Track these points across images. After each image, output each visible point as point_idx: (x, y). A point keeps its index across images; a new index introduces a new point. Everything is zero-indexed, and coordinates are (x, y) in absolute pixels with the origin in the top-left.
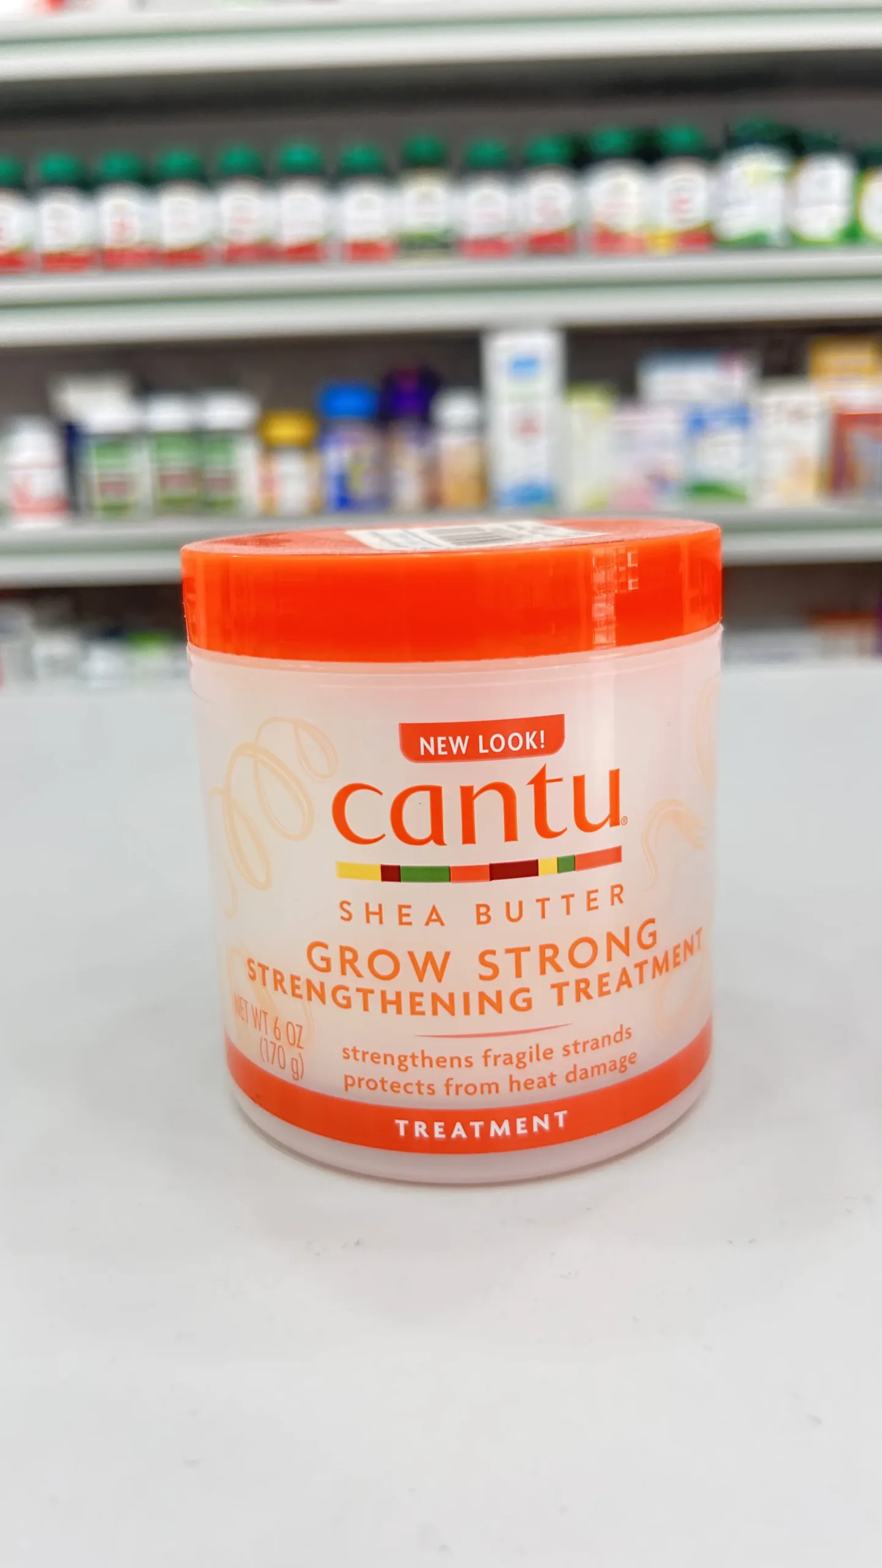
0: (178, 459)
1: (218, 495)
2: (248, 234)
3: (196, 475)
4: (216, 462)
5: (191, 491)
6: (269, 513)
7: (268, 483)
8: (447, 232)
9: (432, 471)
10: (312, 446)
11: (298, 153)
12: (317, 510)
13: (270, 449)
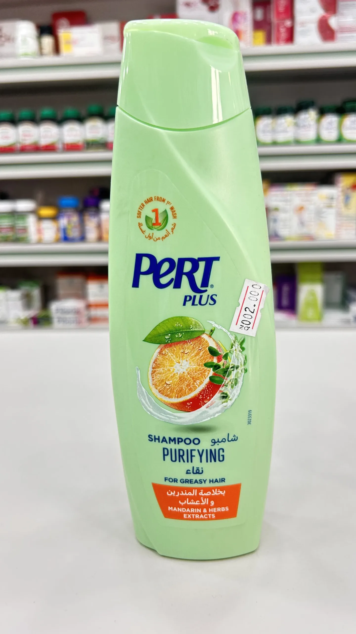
0: (6, 223)
1: (20, 235)
2: (29, 141)
3: (12, 228)
4: (20, 224)
5: (10, 234)
6: (40, 242)
7: (39, 231)
8: (102, 138)
9: (99, 226)
10: (55, 218)
11: (47, 112)
12: (58, 241)
13: (40, 218)
